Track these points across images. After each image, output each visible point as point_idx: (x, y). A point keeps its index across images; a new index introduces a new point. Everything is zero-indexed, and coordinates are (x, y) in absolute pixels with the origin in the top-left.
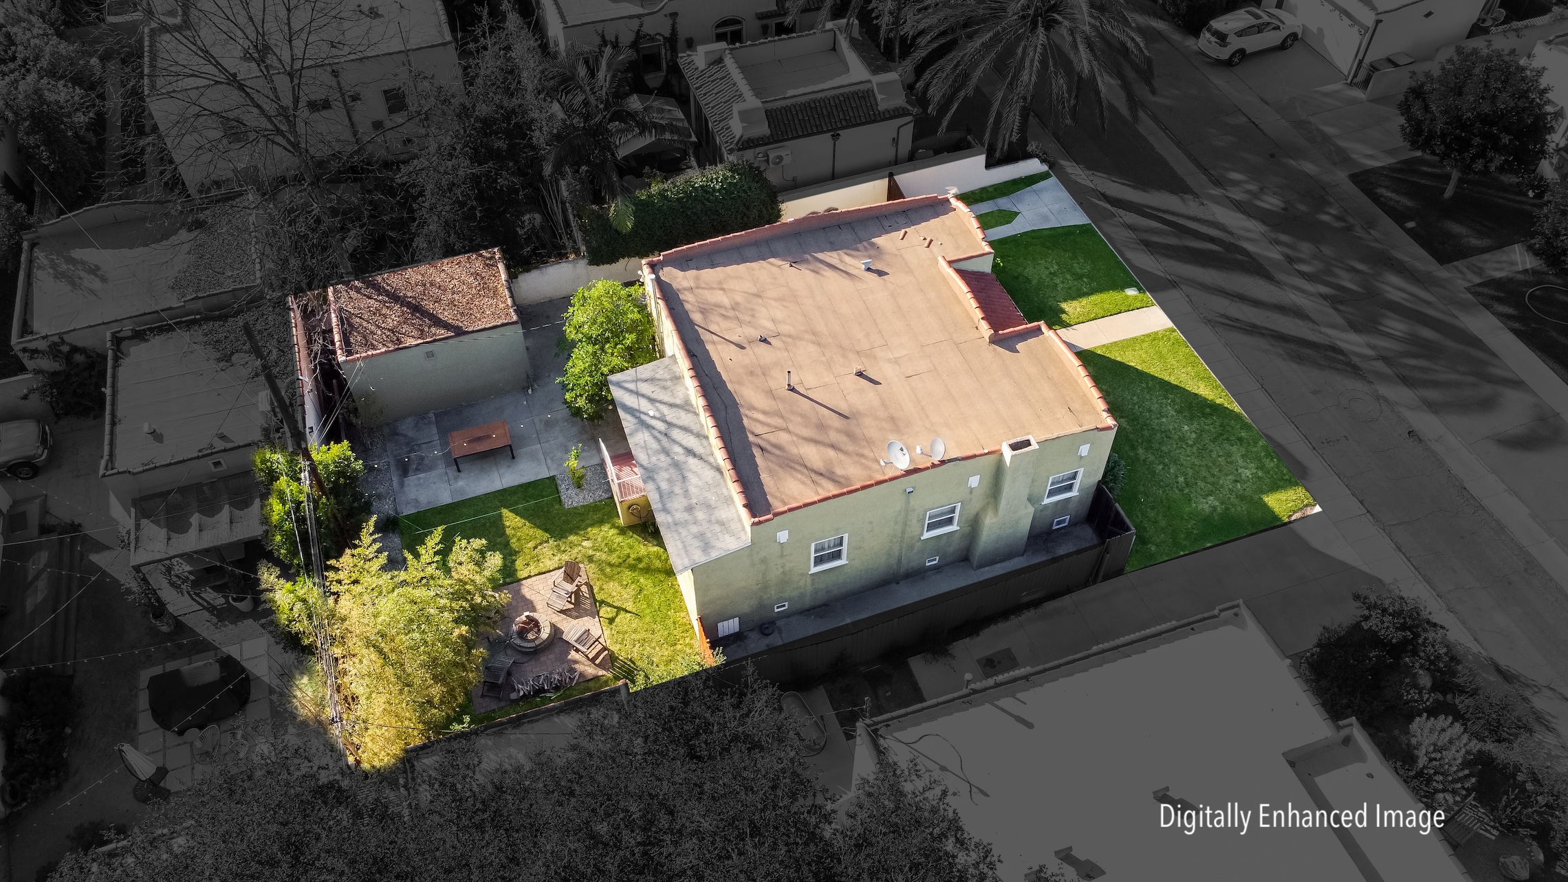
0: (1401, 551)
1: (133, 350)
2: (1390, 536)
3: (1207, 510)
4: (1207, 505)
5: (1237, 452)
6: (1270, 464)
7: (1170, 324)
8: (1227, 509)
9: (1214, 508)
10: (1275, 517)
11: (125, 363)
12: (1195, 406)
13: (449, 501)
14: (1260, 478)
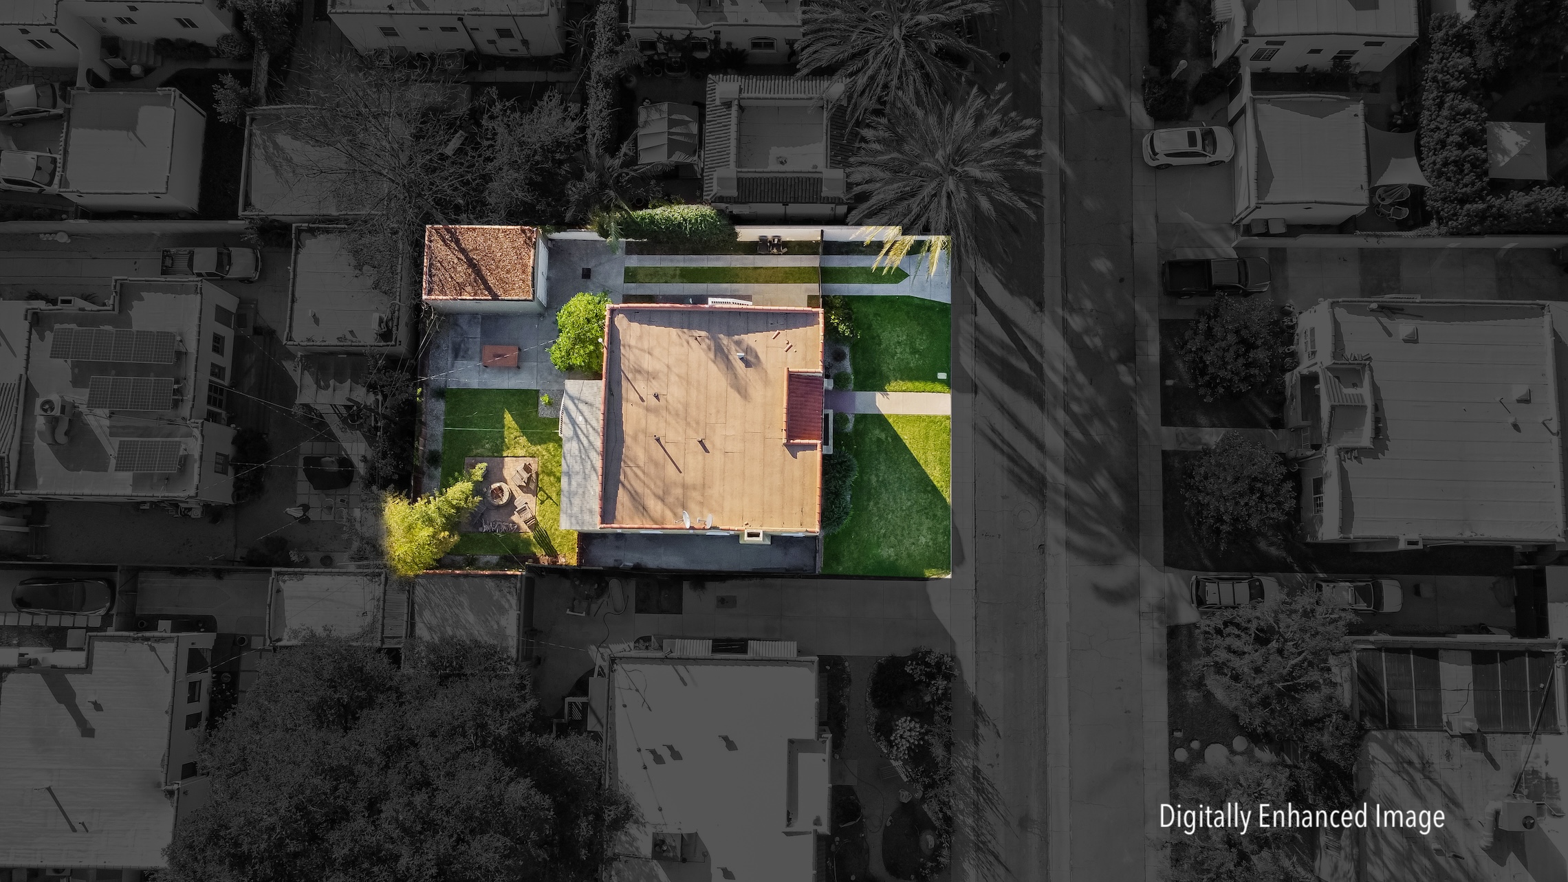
0: (976, 619)
1: (307, 242)
2: (976, 608)
3: (885, 557)
4: (887, 553)
5: (927, 523)
6: (940, 539)
7: (948, 412)
8: (897, 560)
9: (890, 556)
11: (303, 252)
13: (476, 387)
14: (928, 546)
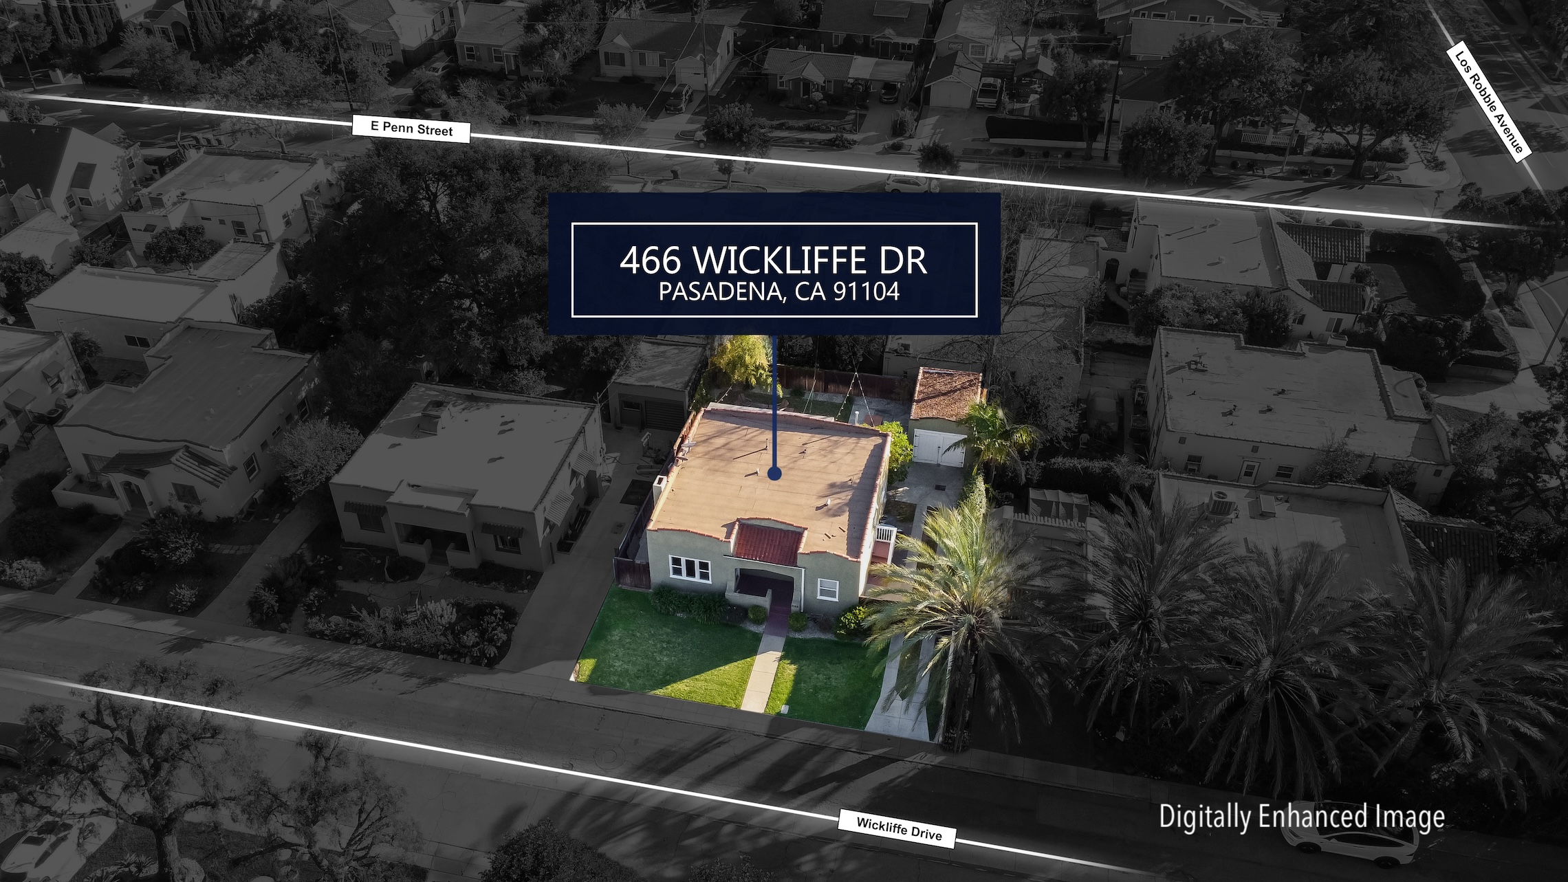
3: (613, 632)
5: (633, 670)
6: (614, 678)
7: (742, 708)
9: (611, 636)
10: (585, 658)
12: (674, 675)
